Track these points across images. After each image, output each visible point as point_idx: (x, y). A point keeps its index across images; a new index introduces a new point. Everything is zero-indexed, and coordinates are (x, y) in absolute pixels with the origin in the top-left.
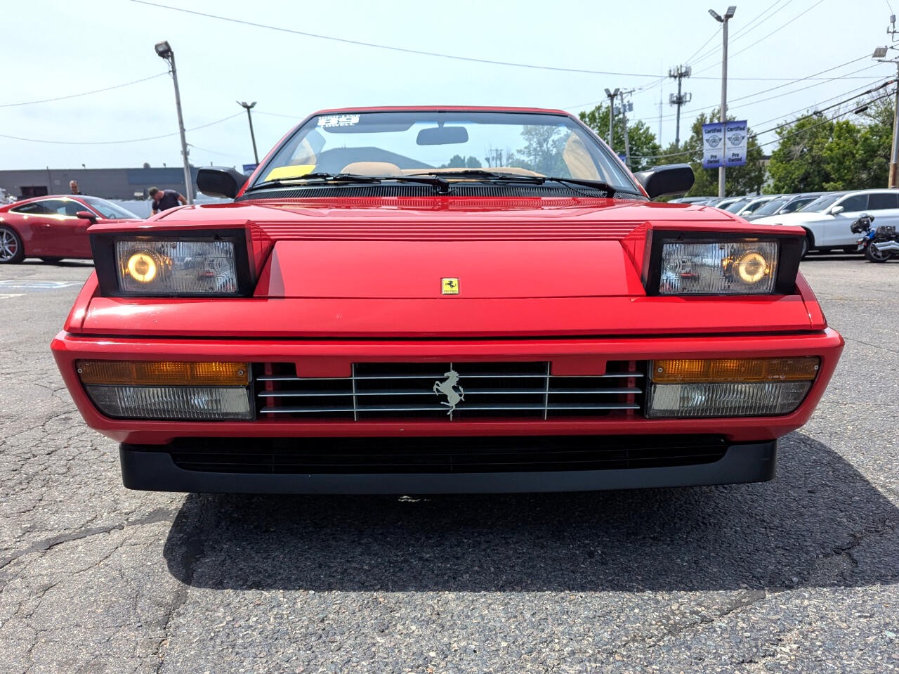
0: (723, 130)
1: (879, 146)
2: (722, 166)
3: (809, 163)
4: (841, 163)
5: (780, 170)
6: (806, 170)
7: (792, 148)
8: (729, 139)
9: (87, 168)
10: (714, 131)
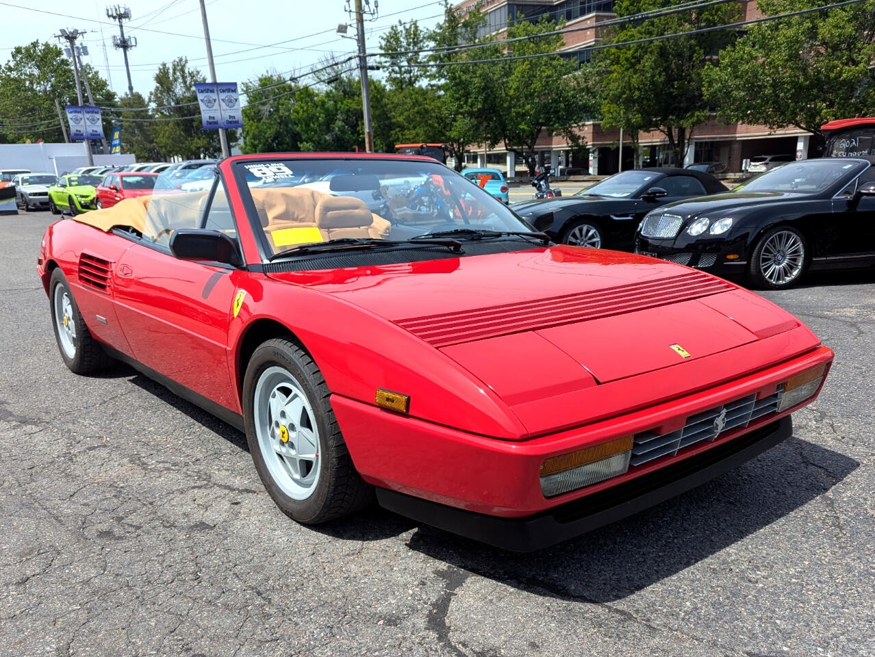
0: (215, 91)
1: (337, 110)
2: (221, 128)
3: (278, 123)
4: (307, 125)
5: (253, 128)
6: (276, 130)
8: (223, 100)
10: (207, 91)
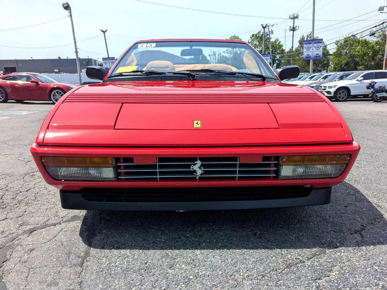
0: (312, 43)
1: (380, 50)
2: (312, 59)
3: (349, 58)
4: (363, 58)
5: (336, 60)
7: (342, 51)
8: (315, 47)
9: (33, 59)
10: (309, 43)
